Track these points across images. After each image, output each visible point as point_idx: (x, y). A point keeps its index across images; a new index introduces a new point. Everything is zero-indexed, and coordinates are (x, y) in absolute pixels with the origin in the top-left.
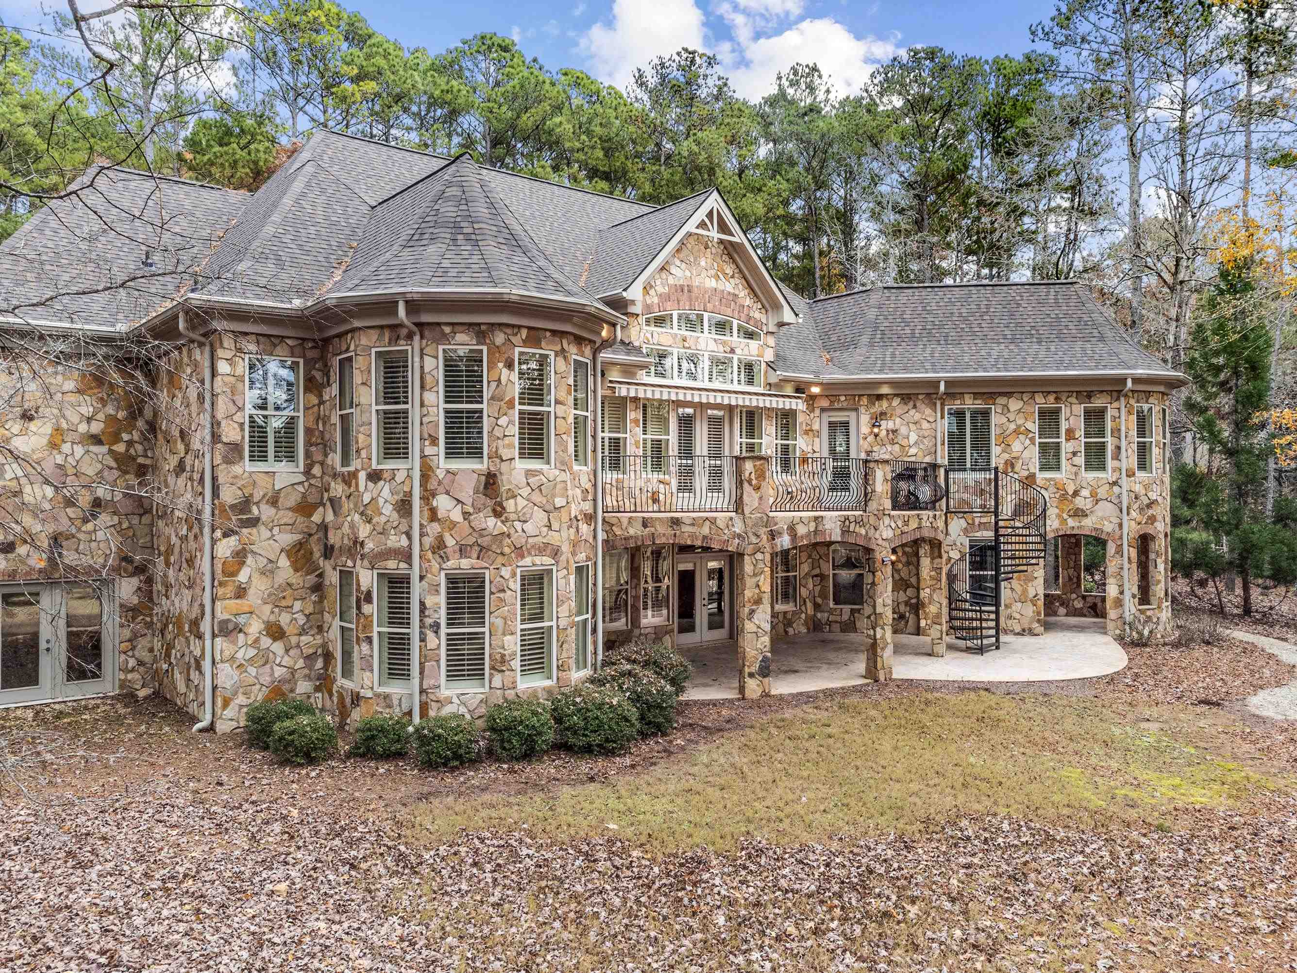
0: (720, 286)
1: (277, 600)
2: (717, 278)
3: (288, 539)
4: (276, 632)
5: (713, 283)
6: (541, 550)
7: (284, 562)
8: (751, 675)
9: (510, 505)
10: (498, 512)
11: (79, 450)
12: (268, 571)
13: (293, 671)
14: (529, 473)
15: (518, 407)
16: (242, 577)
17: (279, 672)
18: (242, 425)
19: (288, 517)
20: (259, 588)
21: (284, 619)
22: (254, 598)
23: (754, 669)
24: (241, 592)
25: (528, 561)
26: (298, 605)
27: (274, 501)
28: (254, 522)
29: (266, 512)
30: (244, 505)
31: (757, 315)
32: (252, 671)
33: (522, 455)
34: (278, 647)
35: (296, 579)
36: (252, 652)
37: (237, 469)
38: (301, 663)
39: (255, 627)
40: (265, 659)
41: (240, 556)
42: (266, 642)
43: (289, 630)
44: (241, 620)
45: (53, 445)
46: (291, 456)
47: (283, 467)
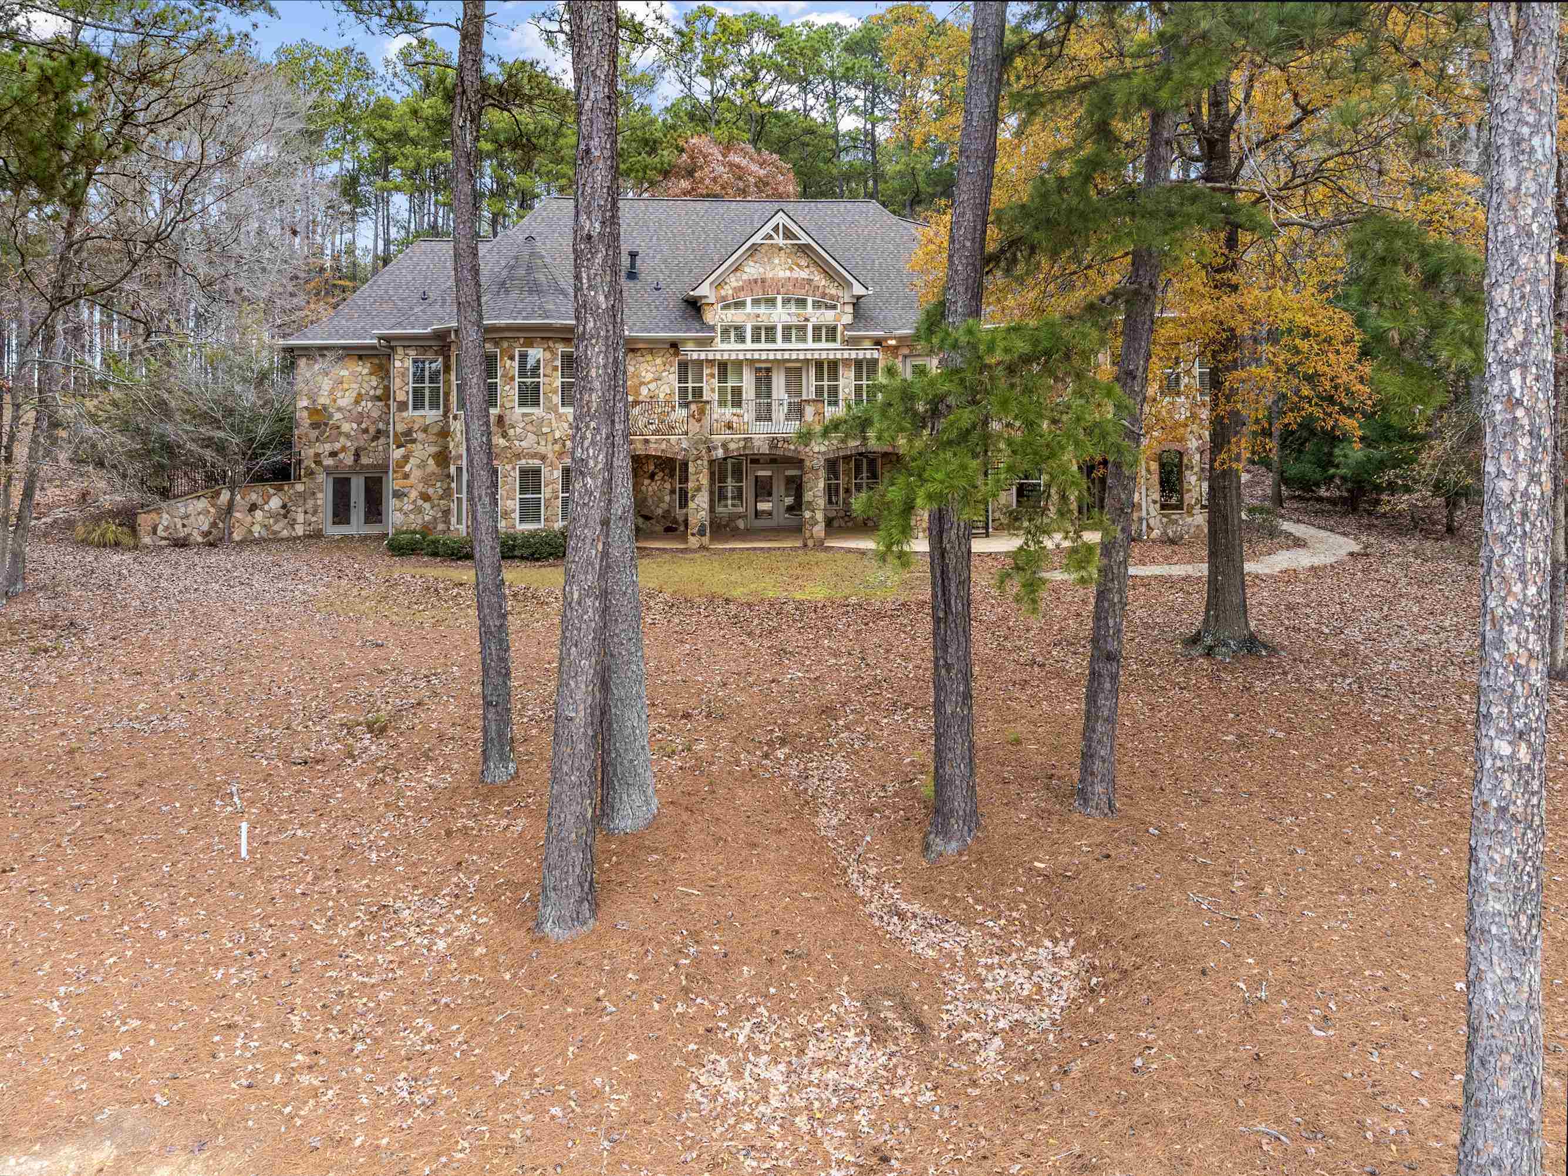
0: (795, 275)
1: (426, 480)
2: (791, 269)
3: (433, 449)
4: (426, 497)
5: (788, 274)
6: (534, 456)
7: (431, 461)
8: (693, 535)
9: (511, 432)
10: (505, 435)
11: (370, 404)
12: (422, 465)
13: (435, 519)
14: (524, 415)
15: (517, 380)
16: (407, 469)
17: (427, 518)
18: (407, 393)
19: (433, 438)
20: (416, 474)
21: (431, 491)
22: (412, 480)
23: (695, 531)
24: (406, 476)
25: (523, 461)
26: (439, 484)
27: (425, 430)
28: (414, 441)
29: (420, 436)
30: (408, 433)
31: (833, 291)
32: (412, 516)
33: (520, 405)
34: (427, 505)
35: (437, 470)
36: (411, 507)
37: (405, 414)
38: (440, 514)
39: (414, 494)
40: (419, 510)
41: (406, 458)
42: (420, 502)
43: (434, 497)
44: (406, 490)
45: (357, 402)
46: (438, 408)
47: (433, 412)
